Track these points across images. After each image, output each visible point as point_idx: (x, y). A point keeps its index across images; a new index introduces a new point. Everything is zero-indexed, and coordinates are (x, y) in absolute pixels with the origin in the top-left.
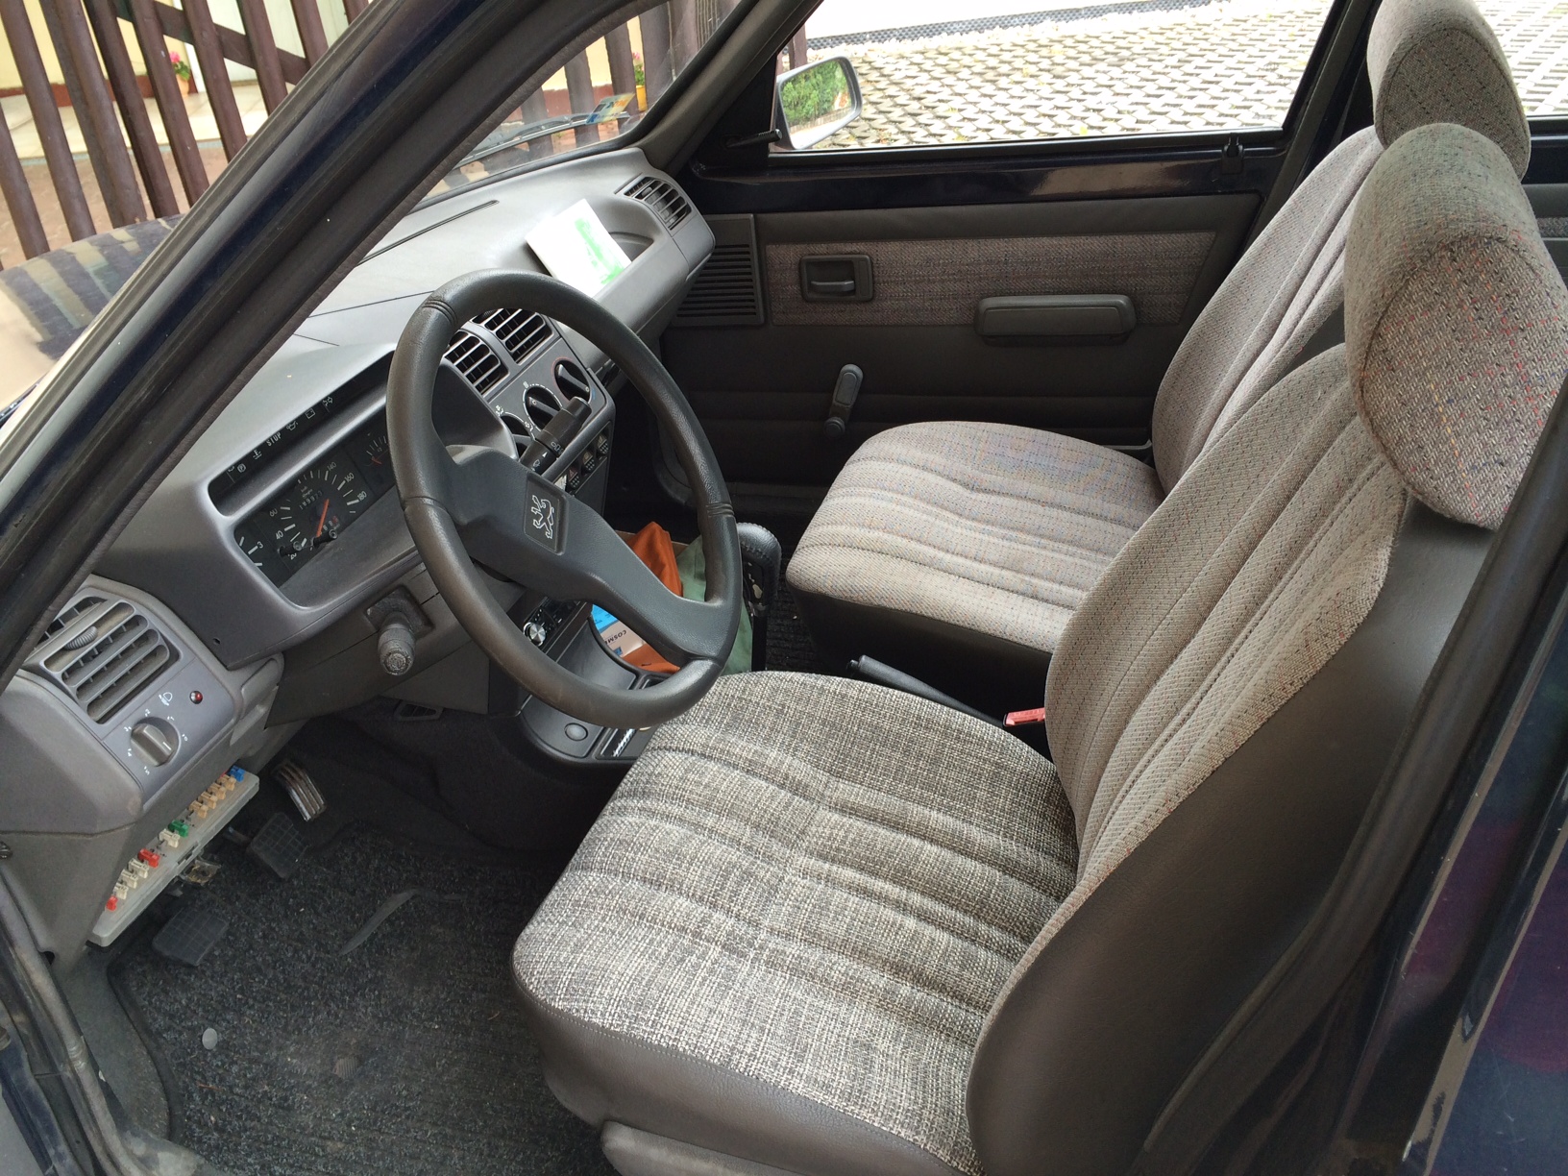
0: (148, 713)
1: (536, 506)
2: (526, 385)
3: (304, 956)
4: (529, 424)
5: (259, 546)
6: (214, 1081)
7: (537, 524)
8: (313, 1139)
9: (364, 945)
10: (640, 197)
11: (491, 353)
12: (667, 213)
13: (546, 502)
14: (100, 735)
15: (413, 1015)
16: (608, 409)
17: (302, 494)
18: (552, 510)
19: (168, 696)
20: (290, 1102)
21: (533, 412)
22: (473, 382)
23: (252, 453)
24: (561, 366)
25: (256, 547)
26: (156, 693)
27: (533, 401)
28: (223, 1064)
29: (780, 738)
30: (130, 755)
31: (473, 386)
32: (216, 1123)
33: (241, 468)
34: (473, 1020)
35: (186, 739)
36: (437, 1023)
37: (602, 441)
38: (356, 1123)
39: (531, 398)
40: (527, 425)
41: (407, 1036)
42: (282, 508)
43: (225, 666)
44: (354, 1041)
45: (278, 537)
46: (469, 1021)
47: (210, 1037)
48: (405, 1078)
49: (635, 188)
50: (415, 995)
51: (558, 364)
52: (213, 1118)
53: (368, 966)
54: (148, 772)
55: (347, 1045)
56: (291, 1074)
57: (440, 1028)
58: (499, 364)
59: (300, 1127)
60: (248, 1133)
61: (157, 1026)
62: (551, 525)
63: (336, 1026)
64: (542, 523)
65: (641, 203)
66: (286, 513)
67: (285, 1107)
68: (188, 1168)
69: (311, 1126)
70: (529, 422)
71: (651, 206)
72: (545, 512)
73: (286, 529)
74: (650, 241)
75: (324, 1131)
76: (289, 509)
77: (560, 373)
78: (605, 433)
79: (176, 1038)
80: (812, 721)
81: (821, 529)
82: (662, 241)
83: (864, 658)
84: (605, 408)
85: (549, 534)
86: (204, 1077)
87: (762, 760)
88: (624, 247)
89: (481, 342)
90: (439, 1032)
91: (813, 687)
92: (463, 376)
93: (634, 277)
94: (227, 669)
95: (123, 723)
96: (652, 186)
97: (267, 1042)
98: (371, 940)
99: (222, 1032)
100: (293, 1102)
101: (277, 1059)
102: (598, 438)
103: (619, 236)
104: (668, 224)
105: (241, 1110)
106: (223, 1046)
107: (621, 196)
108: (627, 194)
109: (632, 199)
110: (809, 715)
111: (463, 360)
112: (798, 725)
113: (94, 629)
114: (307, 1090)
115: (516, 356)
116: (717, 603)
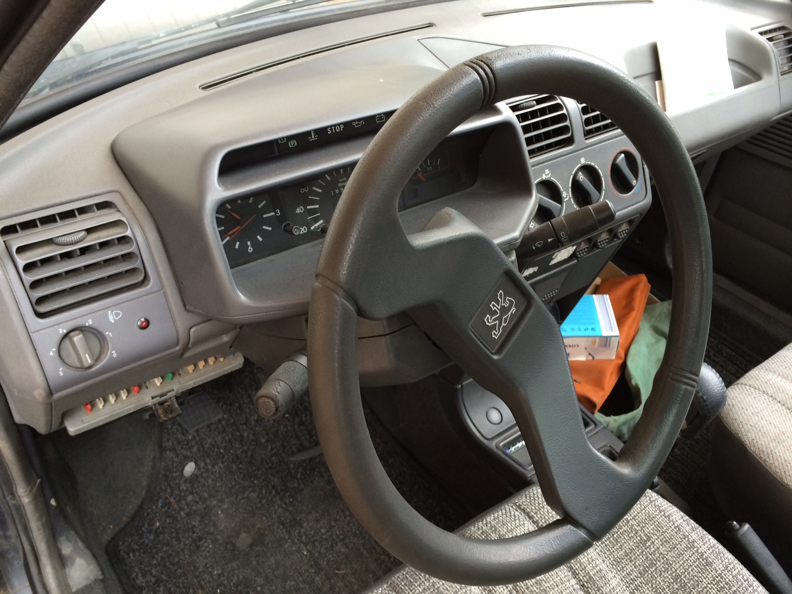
0: (90, 322)
1: (497, 302)
2: (583, 161)
3: (270, 447)
4: (567, 195)
5: (276, 213)
6: (174, 499)
7: (489, 321)
8: (195, 580)
9: (306, 460)
10: (770, 39)
11: (567, 123)
12: (785, 61)
13: (510, 301)
14: (31, 328)
15: (299, 533)
16: (644, 205)
17: (339, 182)
18: (513, 310)
19: (117, 315)
20: (202, 543)
21: (577, 187)
22: (528, 145)
23: (308, 133)
24: (623, 155)
25: (273, 214)
26: (108, 308)
27: (581, 177)
28: (187, 490)
29: (629, 568)
30: (51, 354)
31: (526, 149)
32: (158, 528)
33: (292, 144)
34: (327, 564)
35: (115, 355)
36: (308, 551)
37: (625, 226)
38: (222, 588)
39: (580, 173)
40: (564, 195)
41: (286, 546)
42: (314, 188)
43: (185, 306)
44: (259, 526)
45: (298, 211)
46: (325, 563)
47: (190, 468)
48: (267, 577)
49: (770, 31)
50: (310, 517)
51: (623, 152)
52: (158, 524)
53: (299, 477)
54: (61, 374)
55: (254, 526)
56: (215, 525)
57: (306, 555)
58: (569, 135)
59: (195, 567)
60: (168, 548)
61: (167, 444)
62: (503, 324)
63: (257, 508)
64: (494, 320)
65: (769, 45)
66: (317, 194)
67: (196, 545)
68: (88, 578)
69: (200, 570)
70: (568, 192)
71: (776, 50)
72: (504, 310)
73: (308, 207)
74: (758, 77)
75: (204, 580)
76: (320, 191)
77: (618, 161)
78: (630, 222)
79: (172, 458)
80: (667, 570)
81: (770, 376)
82: (769, 81)
83: (747, 526)
84: (641, 204)
85: (496, 334)
86: (172, 492)
87: (600, 584)
88: (734, 75)
89: (564, 111)
90: (305, 557)
91: (685, 537)
92: (523, 137)
93: (730, 102)
94: (186, 310)
95: (61, 323)
96: (785, 35)
97: (217, 491)
98: (311, 459)
99: (199, 469)
100: (203, 544)
101: (215, 506)
102: (623, 223)
103: (735, 64)
104: (782, 70)
105: (175, 529)
106: (194, 478)
107: (755, 34)
108: (761, 33)
109: (763, 39)
110: (667, 562)
111: (533, 123)
112: (652, 565)
113: (83, 233)
114: (215, 541)
115: (588, 134)
116: (625, 470)
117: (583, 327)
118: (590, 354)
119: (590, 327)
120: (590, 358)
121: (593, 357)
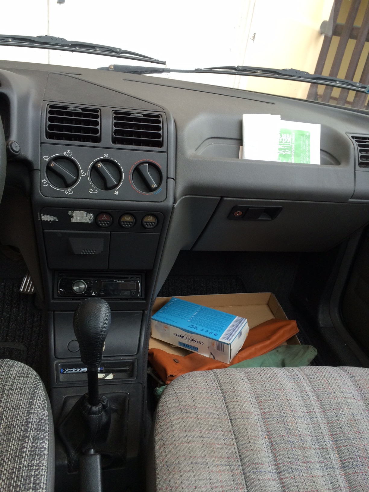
2: (106, 156)
24: (147, 164)
37: (151, 219)
65: (352, 143)
74: (339, 164)
84: (159, 204)
103: (325, 154)
109: (352, 140)
115: (116, 140)
117: (210, 331)
118: (211, 354)
119: (214, 332)
120: (212, 357)
121: (214, 358)
